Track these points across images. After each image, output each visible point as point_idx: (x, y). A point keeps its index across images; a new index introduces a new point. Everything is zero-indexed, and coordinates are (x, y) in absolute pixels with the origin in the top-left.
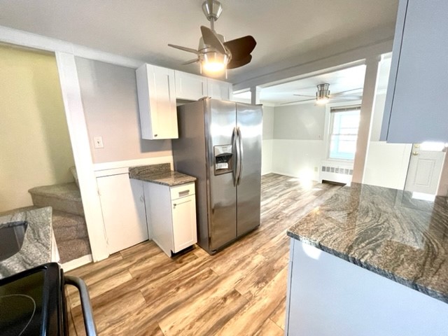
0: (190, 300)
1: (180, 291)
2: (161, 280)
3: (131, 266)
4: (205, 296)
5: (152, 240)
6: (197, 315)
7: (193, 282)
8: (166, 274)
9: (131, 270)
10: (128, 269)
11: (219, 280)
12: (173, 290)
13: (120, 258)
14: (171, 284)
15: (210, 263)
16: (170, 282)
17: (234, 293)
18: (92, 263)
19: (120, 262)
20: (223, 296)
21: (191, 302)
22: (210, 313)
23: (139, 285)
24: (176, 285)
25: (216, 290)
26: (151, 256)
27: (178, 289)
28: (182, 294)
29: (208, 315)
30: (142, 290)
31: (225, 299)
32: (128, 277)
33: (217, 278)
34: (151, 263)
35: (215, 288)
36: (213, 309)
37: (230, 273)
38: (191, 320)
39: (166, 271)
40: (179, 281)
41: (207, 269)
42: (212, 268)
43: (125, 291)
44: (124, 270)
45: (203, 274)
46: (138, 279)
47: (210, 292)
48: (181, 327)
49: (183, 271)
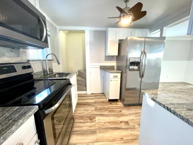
0: (108, 116)
1: (106, 112)
2: (102, 106)
3: (95, 99)
4: (114, 117)
5: (105, 94)
6: (108, 121)
7: (112, 111)
8: (104, 105)
9: (95, 100)
10: (94, 99)
11: (123, 115)
12: (104, 110)
13: (93, 95)
14: (104, 109)
15: (122, 108)
16: (104, 108)
17: (127, 123)
18: (86, 94)
19: (93, 96)
20: (121, 121)
21: (108, 117)
22: (113, 123)
23: (95, 104)
24: (106, 109)
25: (119, 118)
26: (102, 98)
27: (106, 111)
28: (106, 113)
29: (112, 123)
30: (95, 106)
31: (121, 122)
32: (93, 101)
33: (122, 114)
34: (101, 100)
35: (119, 117)
36: (115, 123)
37: (129, 115)
38: (106, 121)
39: (105, 104)
40: (108, 109)
41: (120, 110)
42: (122, 110)
43: (91, 104)
44: (93, 99)
45: (117, 111)
46: (95, 103)
47: (116, 117)
48: (101, 121)
49: (110, 107)
